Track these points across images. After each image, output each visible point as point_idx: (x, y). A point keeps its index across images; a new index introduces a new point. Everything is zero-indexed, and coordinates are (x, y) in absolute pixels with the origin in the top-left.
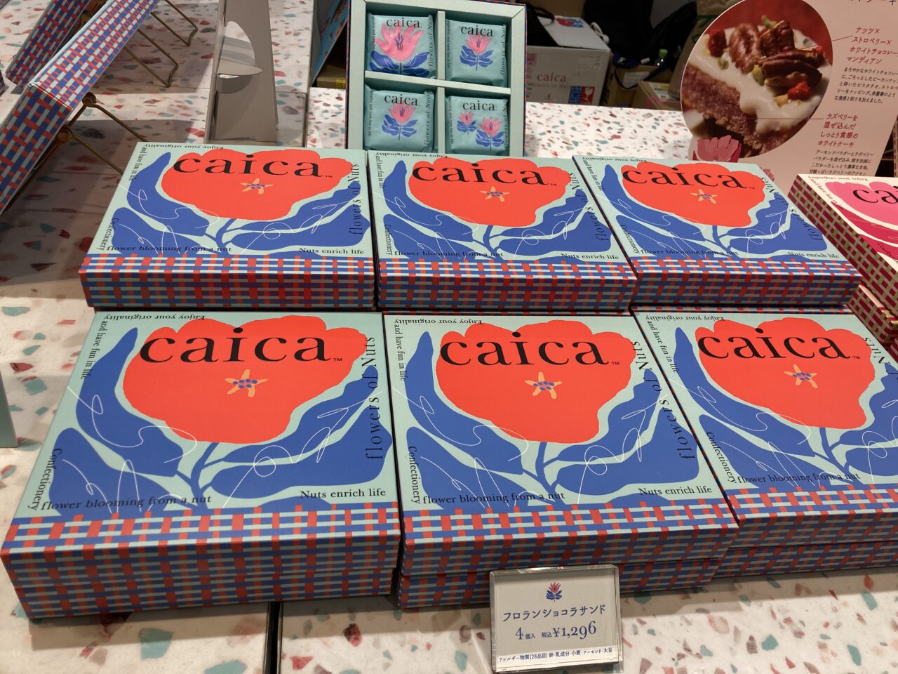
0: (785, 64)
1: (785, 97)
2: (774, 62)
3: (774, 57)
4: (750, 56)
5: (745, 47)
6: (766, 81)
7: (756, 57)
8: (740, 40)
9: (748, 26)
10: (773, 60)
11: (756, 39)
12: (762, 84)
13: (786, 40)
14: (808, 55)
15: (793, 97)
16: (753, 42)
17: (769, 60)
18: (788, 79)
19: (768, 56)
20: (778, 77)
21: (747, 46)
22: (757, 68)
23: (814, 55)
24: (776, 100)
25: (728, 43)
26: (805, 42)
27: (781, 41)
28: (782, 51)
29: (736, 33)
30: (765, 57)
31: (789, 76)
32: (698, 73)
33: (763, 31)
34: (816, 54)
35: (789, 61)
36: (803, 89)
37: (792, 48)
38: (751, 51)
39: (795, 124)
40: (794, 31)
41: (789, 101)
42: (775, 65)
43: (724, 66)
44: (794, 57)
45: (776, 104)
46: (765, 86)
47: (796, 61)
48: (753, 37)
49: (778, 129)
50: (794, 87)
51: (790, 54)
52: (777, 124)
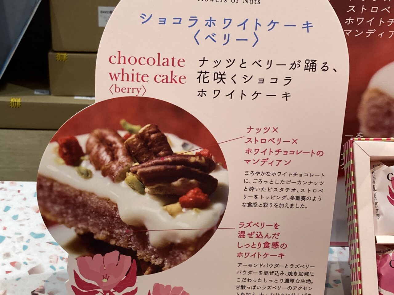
0: (166, 170)
1: (177, 205)
2: (151, 168)
3: (150, 163)
4: (117, 163)
5: (108, 154)
6: (147, 190)
7: (126, 164)
8: (99, 147)
9: (105, 132)
10: (149, 167)
11: (119, 145)
12: (143, 193)
13: (160, 145)
14: (192, 160)
15: (188, 205)
16: (118, 148)
17: (143, 167)
18: (175, 187)
19: (141, 163)
20: (161, 185)
21: (110, 153)
22: (130, 176)
23: (200, 158)
24: (166, 210)
25: (84, 150)
26: (184, 145)
27: (152, 146)
28: (157, 156)
29: (92, 140)
30: (137, 164)
31: (175, 183)
32: (55, 184)
33: (127, 137)
34: (203, 158)
35: (169, 167)
36: (198, 196)
37: (170, 152)
38: (117, 158)
39: (200, 235)
40: (166, 134)
41: (184, 210)
42: (153, 172)
43: (87, 175)
44: (174, 163)
45: (168, 214)
46: (147, 194)
47: (179, 167)
48: (115, 143)
49: (179, 241)
50: (185, 194)
51: (169, 159)
52: (175, 236)
